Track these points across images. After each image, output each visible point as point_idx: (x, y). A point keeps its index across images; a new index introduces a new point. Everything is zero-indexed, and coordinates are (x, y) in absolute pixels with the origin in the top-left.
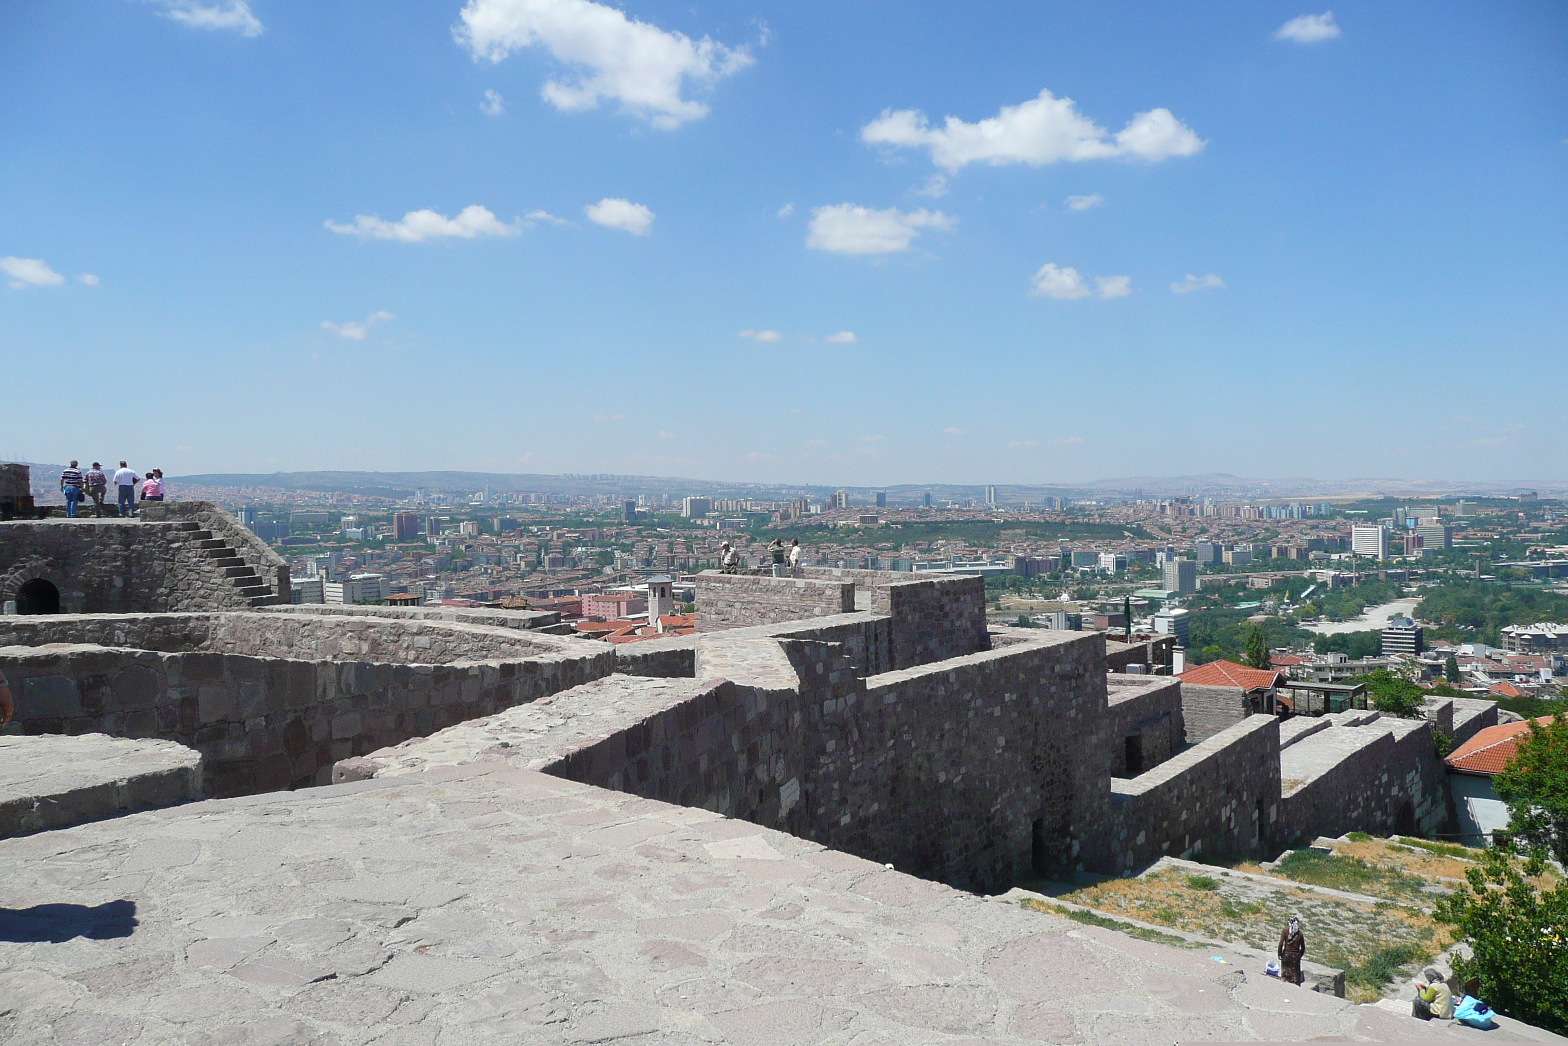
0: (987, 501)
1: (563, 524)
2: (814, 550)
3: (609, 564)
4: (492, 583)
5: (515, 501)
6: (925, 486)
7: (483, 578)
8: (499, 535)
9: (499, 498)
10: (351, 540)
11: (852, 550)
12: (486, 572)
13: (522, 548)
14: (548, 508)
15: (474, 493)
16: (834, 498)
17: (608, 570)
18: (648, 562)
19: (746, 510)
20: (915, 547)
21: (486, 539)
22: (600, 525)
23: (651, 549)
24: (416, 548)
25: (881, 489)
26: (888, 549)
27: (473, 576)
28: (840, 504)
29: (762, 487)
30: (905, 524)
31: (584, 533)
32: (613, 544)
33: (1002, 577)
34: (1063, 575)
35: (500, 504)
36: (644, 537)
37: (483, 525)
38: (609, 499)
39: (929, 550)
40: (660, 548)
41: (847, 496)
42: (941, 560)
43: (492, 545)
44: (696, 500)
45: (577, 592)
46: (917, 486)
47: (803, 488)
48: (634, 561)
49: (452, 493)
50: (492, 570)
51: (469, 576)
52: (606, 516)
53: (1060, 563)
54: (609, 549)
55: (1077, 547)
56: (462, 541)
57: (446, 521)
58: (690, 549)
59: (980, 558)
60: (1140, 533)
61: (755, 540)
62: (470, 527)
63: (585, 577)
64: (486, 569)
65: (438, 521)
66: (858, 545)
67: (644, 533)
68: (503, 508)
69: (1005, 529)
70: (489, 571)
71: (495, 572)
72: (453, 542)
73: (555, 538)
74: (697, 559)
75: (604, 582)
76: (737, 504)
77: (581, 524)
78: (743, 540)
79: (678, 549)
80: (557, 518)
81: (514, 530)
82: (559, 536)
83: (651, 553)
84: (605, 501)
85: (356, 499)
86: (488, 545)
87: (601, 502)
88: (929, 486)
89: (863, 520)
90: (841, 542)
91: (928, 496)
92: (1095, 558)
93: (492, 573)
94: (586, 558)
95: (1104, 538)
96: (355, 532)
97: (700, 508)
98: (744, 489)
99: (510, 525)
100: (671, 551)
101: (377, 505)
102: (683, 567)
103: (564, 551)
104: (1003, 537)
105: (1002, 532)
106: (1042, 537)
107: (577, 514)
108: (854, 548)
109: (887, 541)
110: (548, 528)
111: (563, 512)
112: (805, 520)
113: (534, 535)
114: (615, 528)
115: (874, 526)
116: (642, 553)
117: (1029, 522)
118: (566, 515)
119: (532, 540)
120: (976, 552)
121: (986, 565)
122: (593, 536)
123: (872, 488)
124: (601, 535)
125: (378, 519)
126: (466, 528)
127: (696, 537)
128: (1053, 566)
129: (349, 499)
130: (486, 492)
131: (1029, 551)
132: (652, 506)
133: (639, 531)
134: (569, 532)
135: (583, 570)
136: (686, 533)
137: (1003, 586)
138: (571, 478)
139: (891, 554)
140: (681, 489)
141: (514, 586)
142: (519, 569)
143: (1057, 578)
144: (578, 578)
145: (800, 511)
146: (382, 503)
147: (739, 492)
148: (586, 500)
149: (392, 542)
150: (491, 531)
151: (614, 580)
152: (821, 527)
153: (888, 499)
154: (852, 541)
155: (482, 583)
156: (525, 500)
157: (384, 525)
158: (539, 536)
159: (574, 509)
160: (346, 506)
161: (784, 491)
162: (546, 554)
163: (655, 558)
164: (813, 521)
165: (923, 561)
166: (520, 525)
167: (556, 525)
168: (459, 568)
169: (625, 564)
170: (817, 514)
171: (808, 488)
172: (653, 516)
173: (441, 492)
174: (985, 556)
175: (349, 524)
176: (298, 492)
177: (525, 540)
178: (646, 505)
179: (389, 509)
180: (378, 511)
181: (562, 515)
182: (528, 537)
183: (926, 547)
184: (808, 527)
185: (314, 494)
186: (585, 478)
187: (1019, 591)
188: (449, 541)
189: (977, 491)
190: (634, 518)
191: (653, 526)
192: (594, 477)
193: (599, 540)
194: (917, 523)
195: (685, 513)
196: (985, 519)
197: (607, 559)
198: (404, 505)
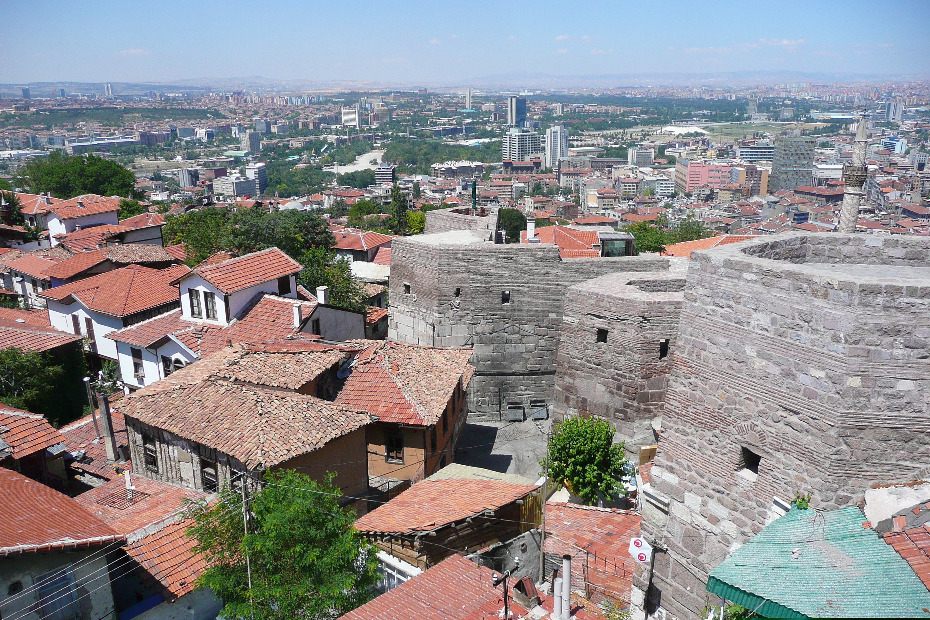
0: (106, 94)
6: (57, 83)
11: (13, 131)
20: (63, 127)
25: (23, 85)
26: (43, 129)
30: (51, 111)
34: (173, 144)
39: (73, 130)
42: (86, 136)
46: (51, 83)
53: (170, 135)
55: (179, 125)
59: (113, 134)
60: (217, 115)
66: (17, 127)
69: (126, 114)
88: (60, 83)
89: (17, 108)
91: (62, 91)
92: (193, 132)
95: (195, 119)
104: (126, 119)
106: (154, 118)
108: (15, 129)
109: (40, 123)
115: (28, 113)
117: (140, 108)
120: (109, 130)
121: (118, 139)
123: (16, 85)
128: (166, 138)
131: (146, 128)
137: (134, 152)
139: (45, 133)
143: (170, 145)
153: (31, 93)
154: (11, 124)
165: (72, 137)
174: (116, 132)
183: (71, 127)
187: (147, 156)
189: (99, 87)
194: (60, 110)
196: (109, 106)
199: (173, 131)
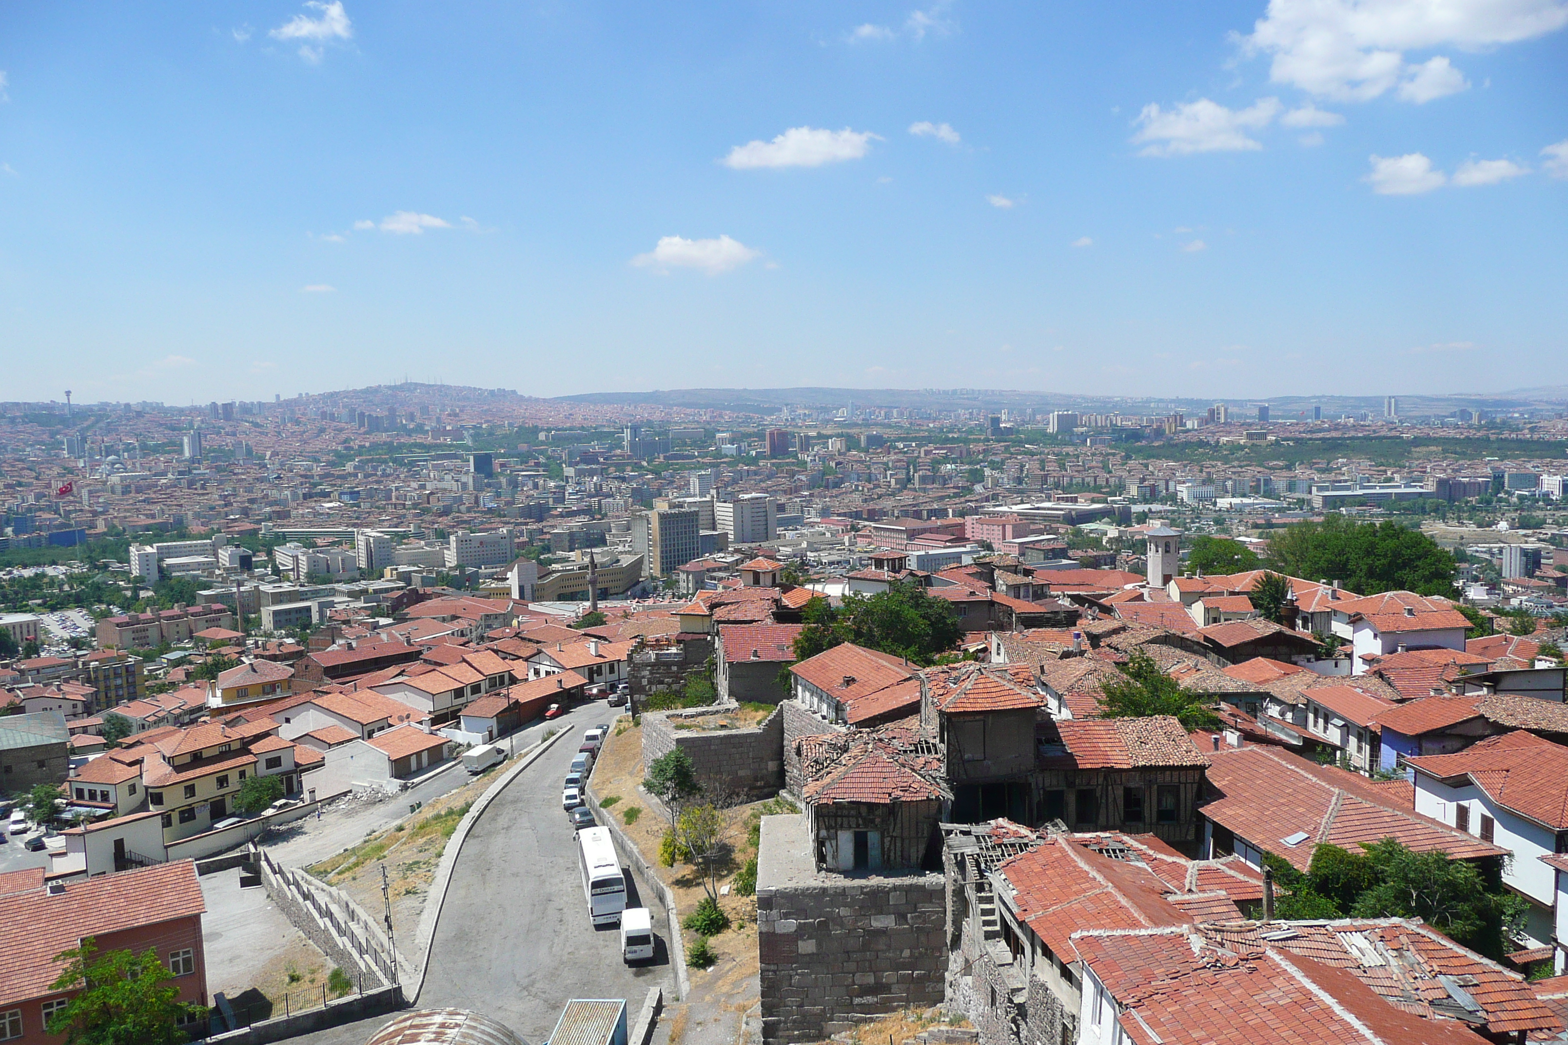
0: (1386, 414)
1: (929, 440)
2: (1196, 469)
3: (980, 482)
4: (865, 501)
5: (877, 416)
6: (1309, 398)
7: (856, 496)
8: (867, 451)
9: (861, 414)
10: (726, 456)
11: (1239, 469)
12: (857, 489)
13: (890, 465)
14: (911, 424)
15: (838, 409)
16: (1212, 412)
17: (978, 488)
18: (1019, 481)
19: (1116, 425)
20: (1311, 465)
21: (854, 455)
22: (966, 441)
23: (1022, 467)
24: (787, 464)
25: (1261, 401)
26: (1281, 468)
27: (846, 493)
28: (1218, 418)
29: (1129, 401)
30: (1297, 440)
31: (950, 449)
32: (982, 461)
33: (1421, 500)
34: (1495, 499)
35: (863, 420)
36: (1012, 454)
37: (851, 442)
38: (971, 414)
39: (1329, 470)
40: (1031, 466)
41: (1226, 410)
42: (1346, 481)
43: (862, 462)
44: (1062, 415)
45: (950, 511)
46: (1302, 398)
47: (1172, 401)
48: (1006, 480)
49: (817, 409)
50: (863, 487)
51: (840, 494)
52: (971, 431)
53: (1490, 485)
54: (978, 467)
55: (1509, 467)
56: (832, 457)
57: (813, 437)
58: (1062, 467)
59: (1391, 480)
61: (1130, 458)
62: (838, 443)
63: (956, 495)
64: (857, 486)
65: (808, 437)
66: (1245, 463)
67: (1012, 450)
68: (867, 424)
69: (1416, 447)
70: (860, 488)
71: (866, 489)
72: (823, 459)
73: (922, 455)
74: (1071, 478)
75: (976, 501)
76: (1106, 419)
77: (947, 440)
78: (1118, 457)
79: (1051, 467)
80: (921, 434)
81: (881, 446)
82: (927, 453)
83: (1022, 471)
84: (968, 416)
85: (727, 416)
86: (856, 461)
87: (963, 418)
88: (1315, 397)
89: (1250, 436)
90: (1226, 460)
91: (1316, 409)
92: (1535, 480)
93: (863, 490)
94: (956, 475)
95: (1541, 457)
96: (729, 448)
97: (1067, 423)
98: (1109, 402)
99: (876, 442)
100: (1043, 469)
101: (747, 421)
102: (1057, 486)
103: (933, 468)
104: (1416, 455)
105: (1413, 449)
106: (1463, 455)
107: (941, 430)
108: (1241, 467)
109: (1278, 459)
110: (914, 444)
111: (925, 428)
112: (1182, 435)
113: (901, 452)
114: (981, 444)
115: (1263, 443)
116: (1013, 472)
117: (1440, 438)
118: (930, 431)
119: (900, 456)
120: (1385, 471)
121: (1399, 487)
122: (961, 452)
123: (1250, 401)
124: (969, 452)
125: (750, 435)
126: (835, 445)
127: (1068, 454)
128: (1483, 490)
129: (721, 416)
130: (849, 408)
131: (1449, 471)
132: (1015, 421)
133: (1007, 448)
134: (936, 449)
135: (954, 488)
136: (1056, 450)
137: (1423, 511)
138: (932, 393)
139: (1285, 473)
140: (1044, 404)
141: (887, 504)
142: (889, 486)
143: (1489, 502)
144: (949, 496)
145: (1176, 427)
146: (751, 419)
147: (1105, 406)
148: (947, 416)
149: (765, 458)
150: (858, 448)
151: (987, 500)
152: (1202, 444)
153: (1270, 413)
154: (1238, 459)
155: (855, 501)
156: (887, 416)
157: (755, 441)
158: (906, 453)
159: (937, 424)
160: (718, 422)
161: (1152, 405)
162: (915, 471)
163: (1027, 476)
164: (1193, 437)
165: (1324, 482)
166: (886, 442)
167: (922, 441)
168: (831, 485)
169: (996, 483)
170: (1193, 429)
171: (1178, 402)
172: (1018, 432)
173: (806, 408)
174: (1397, 477)
175: (723, 440)
176: (675, 408)
177: (893, 457)
178: (1009, 421)
179: (759, 425)
180: (748, 427)
181: (926, 431)
182: (895, 453)
183: (1324, 466)
184: (1187, 444)
185: (688, 411)
186: (946, 392)
187: (1444, 518)
188: (819, 458)
189: (1374, 403)
190: (999, 433)
191: (1021, 443)
192: (954, 392)
193: (965, 457)
194: (1310, 439)
195: (1052, 428)
196: (1389, 434)
197: (977, 477)
198: (772, 422)
199: (1498, 479)
